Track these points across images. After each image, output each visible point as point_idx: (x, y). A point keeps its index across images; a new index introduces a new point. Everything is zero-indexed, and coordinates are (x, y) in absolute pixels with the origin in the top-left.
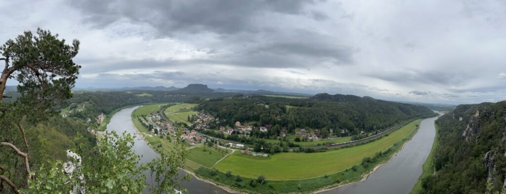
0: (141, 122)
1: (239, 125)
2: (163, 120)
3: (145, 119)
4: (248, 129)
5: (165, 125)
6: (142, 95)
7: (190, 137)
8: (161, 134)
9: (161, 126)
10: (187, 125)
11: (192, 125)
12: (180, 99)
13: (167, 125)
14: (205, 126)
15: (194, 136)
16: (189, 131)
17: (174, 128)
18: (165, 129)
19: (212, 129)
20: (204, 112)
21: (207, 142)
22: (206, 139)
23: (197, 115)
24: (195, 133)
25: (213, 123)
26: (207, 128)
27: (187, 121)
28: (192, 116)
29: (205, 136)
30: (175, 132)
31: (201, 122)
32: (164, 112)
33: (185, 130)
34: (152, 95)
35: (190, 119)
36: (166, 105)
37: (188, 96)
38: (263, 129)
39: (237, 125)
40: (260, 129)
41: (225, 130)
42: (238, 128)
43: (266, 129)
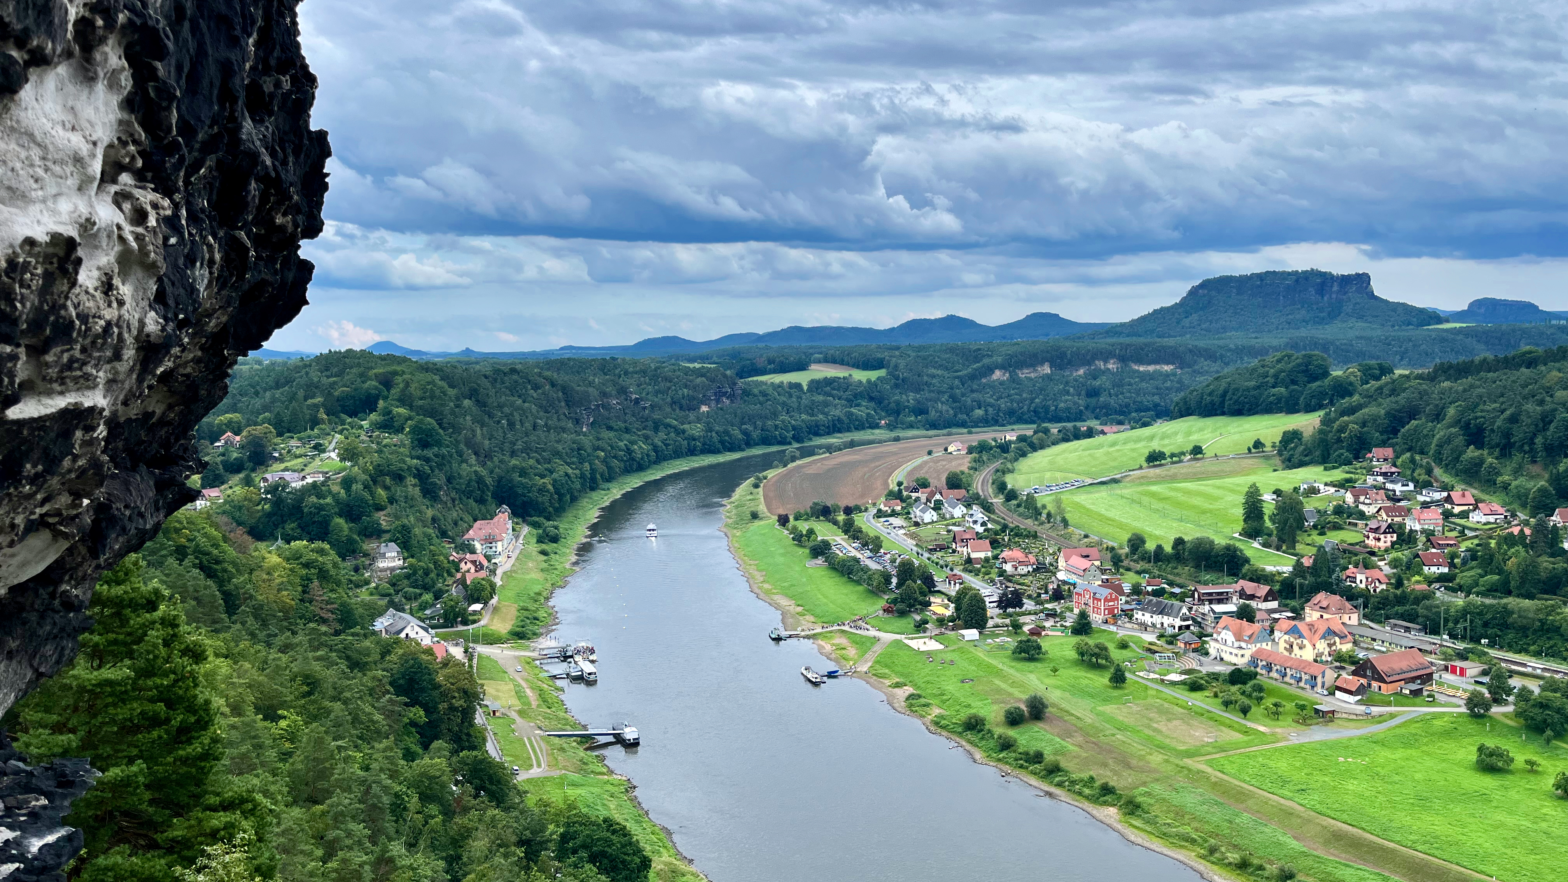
0: (821, 550)
2: (1017, 533)
3: (851, 531)
5: (1040, 568)
6: (802, 378)
7: (1301, 648)
8: (1017, 627)
9: (1002, 573)
10: (1247, 561)
11: (1298, 566)
12: (1122, 393)
13: (1060, 564)
14: (1434, 569)
15: (1339, 646)
16: (1274, 604)
17: (1127, 588)
18: (1046, 592)
19: (1531, 597)
20: (1395, 465)
21: (1506, 703)
22: (1484, 673)
23: (1327, 488)
24: (1348, 622)
25: (1525, 546)
26: (1460, 588)
27: (1237, 535)
28: (1275, 497)
29: (1461, 646)
30: (1140, 613)
31: (1389, 539)
32: (1011, 481)
33: (1242, 594)
34: (882, 373)
35: (1266, 518)
36: (1011, 437)
37: (1196, 367)
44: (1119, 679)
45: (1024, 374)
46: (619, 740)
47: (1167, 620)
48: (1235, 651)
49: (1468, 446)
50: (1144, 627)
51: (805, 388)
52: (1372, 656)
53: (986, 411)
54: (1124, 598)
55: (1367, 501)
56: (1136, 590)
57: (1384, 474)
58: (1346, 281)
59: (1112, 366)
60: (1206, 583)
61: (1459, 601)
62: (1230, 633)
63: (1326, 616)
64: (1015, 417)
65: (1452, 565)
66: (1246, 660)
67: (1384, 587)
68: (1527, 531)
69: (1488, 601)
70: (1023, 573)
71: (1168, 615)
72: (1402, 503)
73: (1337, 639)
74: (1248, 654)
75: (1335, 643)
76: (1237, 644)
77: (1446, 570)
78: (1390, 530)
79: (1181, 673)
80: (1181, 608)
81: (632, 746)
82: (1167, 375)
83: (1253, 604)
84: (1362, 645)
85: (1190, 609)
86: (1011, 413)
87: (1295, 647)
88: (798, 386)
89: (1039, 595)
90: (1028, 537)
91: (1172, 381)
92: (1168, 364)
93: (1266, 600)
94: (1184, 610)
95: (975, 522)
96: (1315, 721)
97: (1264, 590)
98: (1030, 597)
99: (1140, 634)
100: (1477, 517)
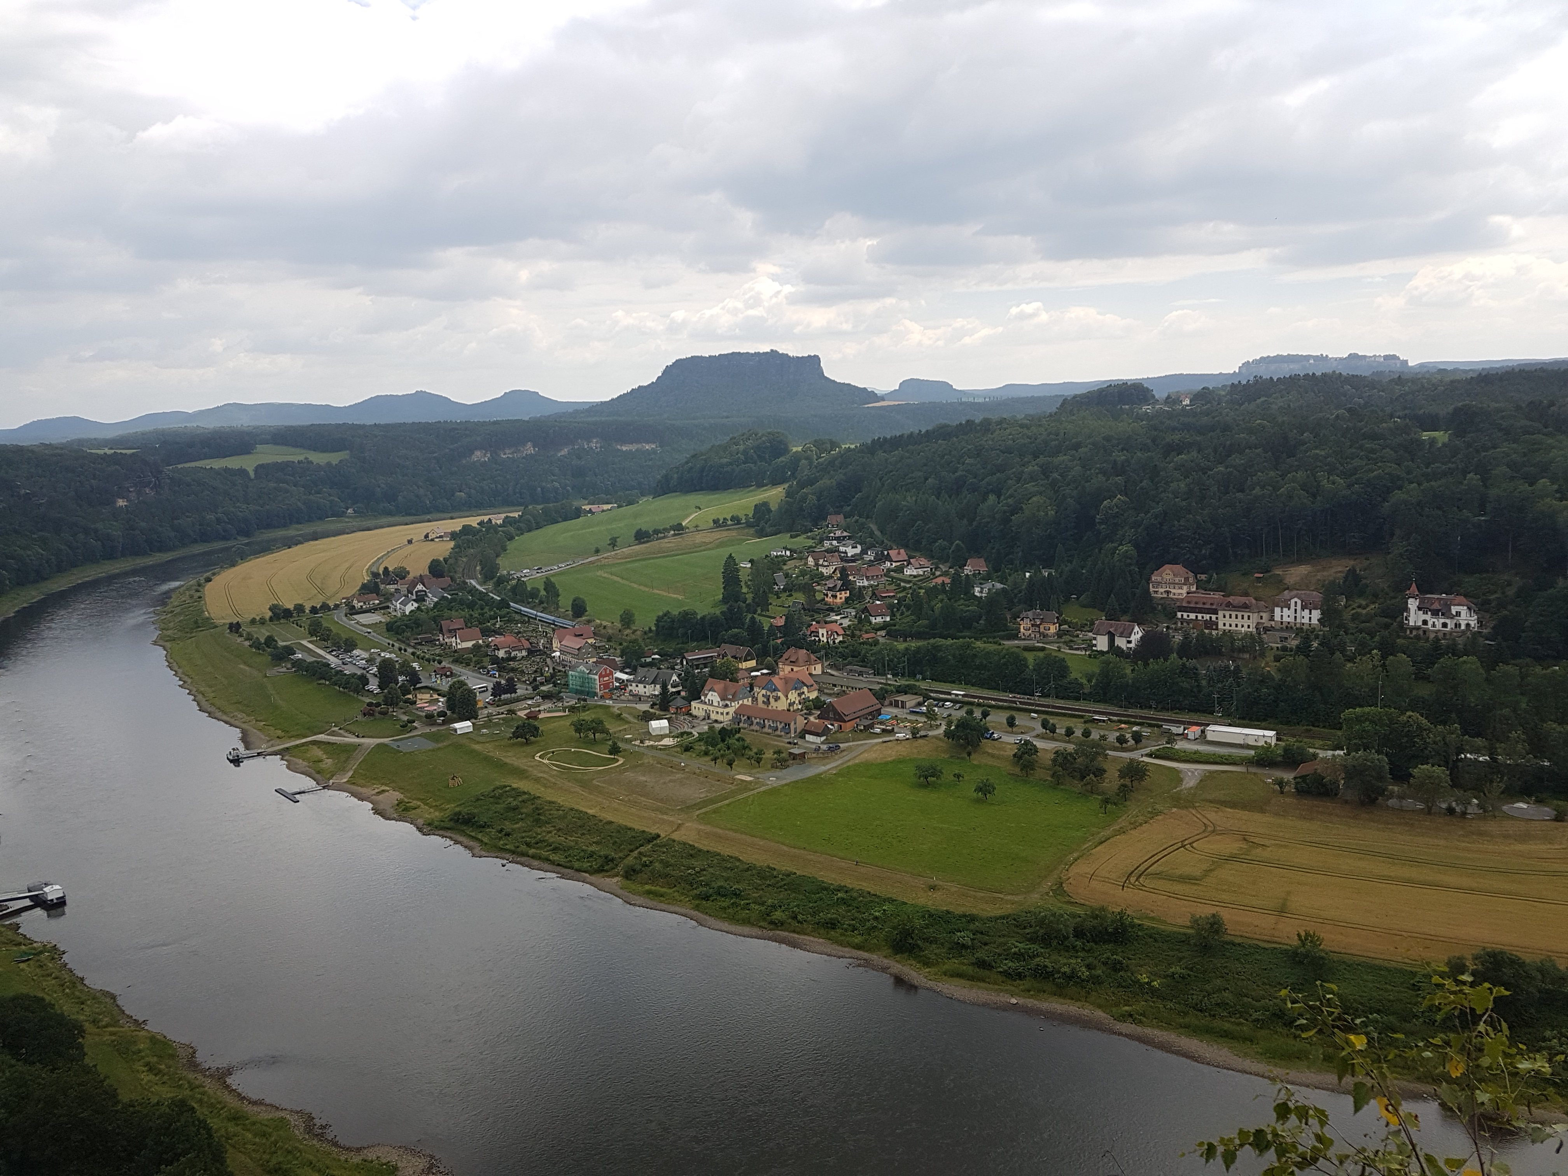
0: (283, 655)
1: (1180, 592)
2: (509, 619)
3: (318, 632)
4: (1285, 615)
5: (533, 651)
6: (248, 463)
7: (776, 700)
8: (513, 713)
9: (495, 660)
12: (607, 473)
13: (554, 645)
14: (879, 619)
15: (807, 695)
16: (752, 663)
17: (621, 661)
19: (952, 636)
20: (846, 530)
24: (814, 673)
25: (946, 594)
26: (900, 634)
28: (750, 565)
29: (902, 682)
30: (634, 685)
31: (842, 596)
32: (500, 566)
33: (725, 657)
34: (343, 455)
35: (743, 585)
36: (497, 519)
38: (1435, 613)
39: (1168, 592)
40: (1407, 609)
41: (1060, 634)
42: (1179, 615)
43: (1463, 610)
44: (616, 750)
45: (505, 454)
46: (39, 902)
48: (720, 710)
50: (639, 698)
51: (252, 475)
52: (834, 700)
53: (469, 494)
54: (618, 673)
55: (826, 564)
57: (838, 539)
58: (801, 362)
59: (595, 445)
61: (899, 645)
62: (716, 694)
63: (795, 669)
64: (498, 500)
65: (892, 614)
66: (730, 717)
67: (841, 638)
68: (948, 581)
69: (920, 643)
70: (518, 658)
72: (853, 564)
73: (805, 689)
74: (731, 710)
75: (804, 692)
76: (722, 703)
77: (888, 618)
78: (844, 587)
81: (56, 907)
82: (648, 453)
84: (826, 691)
86: (495, 495)
87: (772, 700)
88: (242, 472)
89: (536, 678)
90: (520, 621)
91: (653, 459)
92: (648, 442)
93: (745, 660)
94: (675, 677)
96: (790, 764)
97: (743, 651)
98: (524, 682)
99: (635, 705)
100: (908, 572)
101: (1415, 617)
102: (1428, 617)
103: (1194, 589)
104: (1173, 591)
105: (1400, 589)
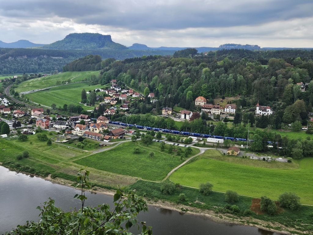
2: (18, 105)
4: (227, 110)
5: (26, 115)
8: (19, 132)
9: (14, 117)
10: (83, 109)
11: (95, 109)
12: (49, 65)
13: (32, 113)
14: (125, 108)
15: (105, 129)
16: (89, 120)
17: (51, 118)
18: (28, 122)
19: (144, 113)
20: (117, 84)
21: (140, 138)
22: (135, 132)
23: (102, 90)
24: (107, 123)
25: (143, 102)
26: (131, 113)
27: (80, 103)
28: (89, 92)
30: (55, 125)
31: (115, 102)
32: (16, 90)
33: (82, 118)
35: (87, 98)
36: (15, 77)
37: (69, 58)
38: (263, 111)
39: (200, 104)
40: (256, 109)
41: (172, 114)
42: (202, 109)
43: (269, 110)
44: (50, 143)
45: (18, 59)
47: (62, 126)
48: (80, 133)
49: (132, 79)
50: (56, 129)
52: (112, 130)
53: (7, 69)
54: (50, 121)
55: (111, 93)
56: (54, 119)
57: (114, 86)
58: (105, 36)
59: (45, 57)
60: (72, 116)
61: (130, 115)
62: (78, 128)
63: (102, 122)
64: (16, 71)
65: (129, 107)
66: (82, 134)
67: (114, 113)
68: (144, 99)
69: (136, 115)
70: (21, 117)
71: (63, 125)
72: (118, 93)
73: (104, 127)
75: (103, 128)
76: (80, 131)
77: (127, 108)
78: (116, 99)
79: (66, 140)
80: (66, 123)
82: (61, 60)
83: (84, 120)
84: (110, 128)
85: (68, 123)
86: (15, 70)
87: (95, 130)
89: (26, 122)
90: (22, 106)
91: (62, 62)
92: (61, 57)
93: (87, 119)
94: (67, 123)
95: (5, 103)
96: (99, 148)
97: (87, 116)
98: (22, 123)
99: (55, 131)
100: (134, 96)
101: (258, 111)
102: (261, 111)
103: (206, 103)
104: (201, 103)
105: (255, 104)
